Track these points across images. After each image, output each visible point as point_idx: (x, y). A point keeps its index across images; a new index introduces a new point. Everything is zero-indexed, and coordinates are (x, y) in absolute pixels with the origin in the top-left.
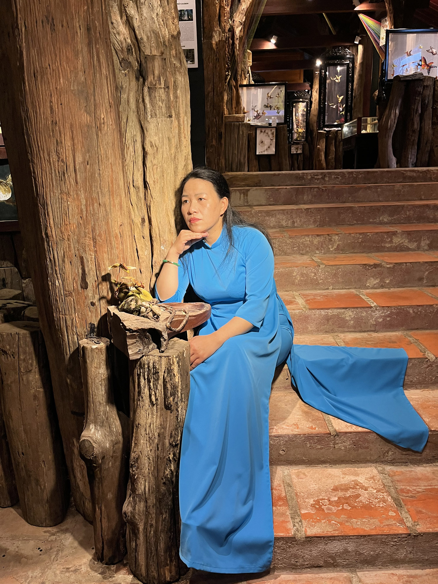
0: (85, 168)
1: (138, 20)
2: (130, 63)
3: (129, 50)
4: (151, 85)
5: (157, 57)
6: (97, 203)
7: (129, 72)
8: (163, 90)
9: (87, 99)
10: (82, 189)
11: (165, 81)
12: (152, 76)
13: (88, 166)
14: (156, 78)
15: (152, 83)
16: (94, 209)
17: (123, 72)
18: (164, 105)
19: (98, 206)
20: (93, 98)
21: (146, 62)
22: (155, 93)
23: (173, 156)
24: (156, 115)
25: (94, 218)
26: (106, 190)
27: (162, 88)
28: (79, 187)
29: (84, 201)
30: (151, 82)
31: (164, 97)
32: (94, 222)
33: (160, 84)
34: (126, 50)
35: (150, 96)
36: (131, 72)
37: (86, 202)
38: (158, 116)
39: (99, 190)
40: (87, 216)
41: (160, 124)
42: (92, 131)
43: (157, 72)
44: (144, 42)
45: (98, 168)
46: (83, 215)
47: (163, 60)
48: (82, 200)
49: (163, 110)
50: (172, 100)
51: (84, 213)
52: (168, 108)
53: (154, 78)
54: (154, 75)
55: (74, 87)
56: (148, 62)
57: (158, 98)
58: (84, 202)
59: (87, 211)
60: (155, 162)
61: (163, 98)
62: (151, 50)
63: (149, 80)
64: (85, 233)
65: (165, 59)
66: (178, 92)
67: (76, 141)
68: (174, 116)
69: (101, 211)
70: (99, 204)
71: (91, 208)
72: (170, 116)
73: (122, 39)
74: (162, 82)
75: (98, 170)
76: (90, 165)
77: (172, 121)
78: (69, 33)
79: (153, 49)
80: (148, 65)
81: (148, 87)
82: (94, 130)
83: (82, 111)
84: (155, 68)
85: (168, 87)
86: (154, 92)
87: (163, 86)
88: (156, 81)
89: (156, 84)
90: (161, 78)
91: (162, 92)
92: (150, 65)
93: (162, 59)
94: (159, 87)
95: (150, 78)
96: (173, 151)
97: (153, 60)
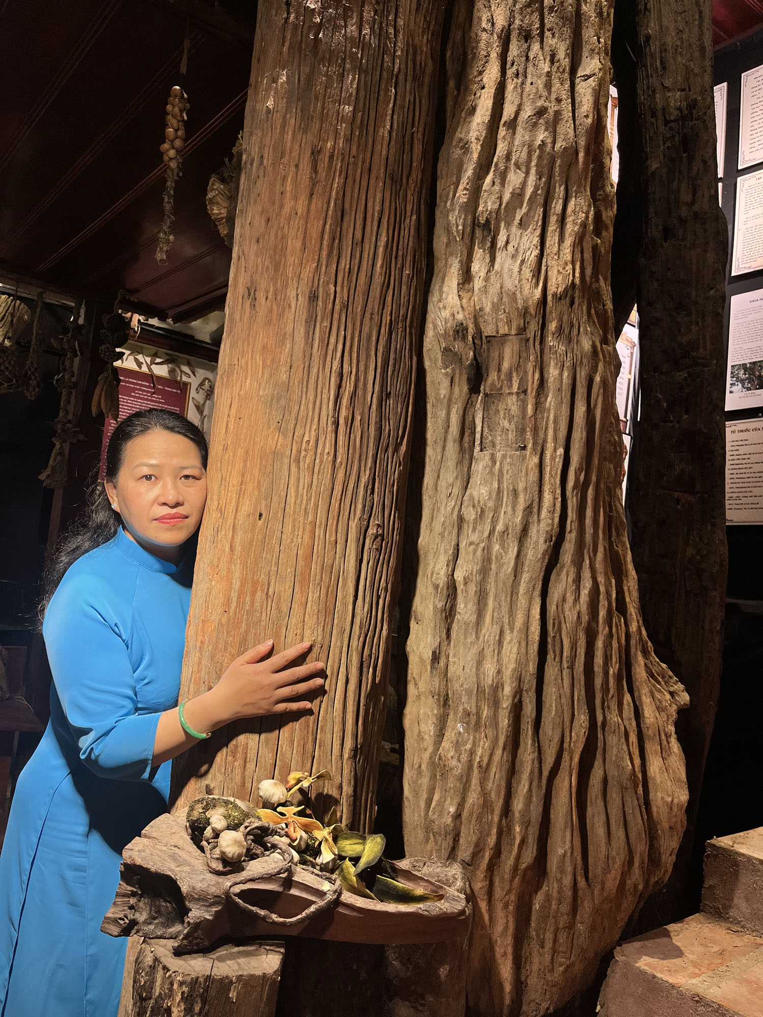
0: (254, 525)
1: (481, 278)
2: (455, 354)
3: (458, 332)
4: (491, 390)
5: (510, 337)
6: (262, 591)
7: (453, 370)
8: (514, 397)
9: (285, 410)
10: (238, 561)
11: (521, 380)
12: (496, 374)
13: (260, 523)
14: (503, 377)
15: (495, 386)
16: (253, 602)
17: (443, 371)
18: (513, 426)
19: (264, 597)
20: (297, 408)
21: (488, 349)
22: (498, 404)
23: (519, 528)
24: (494, 445)
25: (248, 619)
26: (289, 570)
27: (513, 394)
28: (235, 557)
29: (238, 584)
30: (493, 384)
31: (515, 409)
32: (248, 626)
33: (511, 386)
34: (451, 333)
35: (486, 409)
36: (457, 371)
37: (243, 585)
38: (498, 447)
39: (274, 568)
40: (236, 613)
41: (498, 464)
42: (282, 463)
43: (506, 365)
44: (485, 314)
45: (281, 527)
46: (229, 607)
47: (524, 342)
48: (234, 581)
49: (510, 436)
50: (530, 415)
51: (234, 605)
52: (521, 431)
53: (499, 377)
54: (499, 370)
55: (264, 390)
56: (491, 348)
57: (502, 413)
58: (236, 585)
59: (238, 603)
60: (474, 537)
61: (512, 413)
62: (497, 326)
63: (490, 380)
64: (226, 642)
65: (528, 340)
66: (549, 399)
67: (248, 477)
68: (530, 446)
69: (269, 608)
70: (267, 594)
71: (248, 598)
72: (524, 448)
73: (448, 316)
74: (514, 382)
75: (279, 532)
76: (265, 520)
77: (524, 458)
78: (275, 308)
79: (500, 324)
80: (492, 355)
81: (486, 395)
82: (286, 460)
83: (271, 429)
84: (503, 358)
85: (525, 392)
86: (496, 401)
87: (515, 389)
88: (502, 381)
89: (501, 387)
90: (514, 374)
91: (512, 403)
92: (495, 354)
93: (521, 340)
94: (508, 391)
95: (493, 377)
96: (520, 518)
97: (502, 344)
